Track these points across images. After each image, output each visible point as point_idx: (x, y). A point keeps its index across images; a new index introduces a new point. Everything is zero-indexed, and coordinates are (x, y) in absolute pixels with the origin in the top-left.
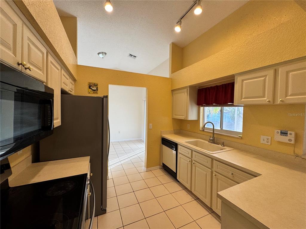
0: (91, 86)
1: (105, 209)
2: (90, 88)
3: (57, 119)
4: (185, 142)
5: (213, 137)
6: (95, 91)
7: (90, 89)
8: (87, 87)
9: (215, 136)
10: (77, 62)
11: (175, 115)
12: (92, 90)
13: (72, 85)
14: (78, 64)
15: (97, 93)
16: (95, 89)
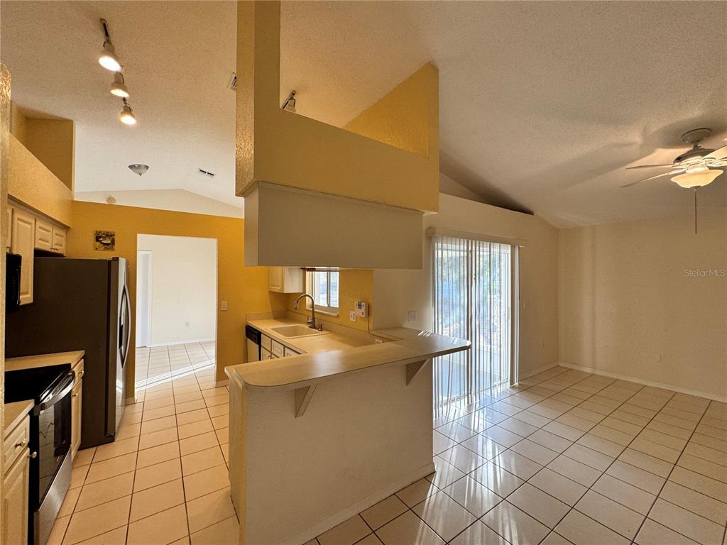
0: (100, 237)
1: (112, 434)
2: (97, 240)
3: (27, 293)
4: (272, 329)
5: (314, 319)
6: (110, 246)
7: (98, 243)
8: (93, 238)
9: (316, 316)
10: (72, 196)
11: (273, 286)
12: (103, 243)
13: (60, 237)
14: (75, 199)
15: (112, 249)
16: (109, 242)
